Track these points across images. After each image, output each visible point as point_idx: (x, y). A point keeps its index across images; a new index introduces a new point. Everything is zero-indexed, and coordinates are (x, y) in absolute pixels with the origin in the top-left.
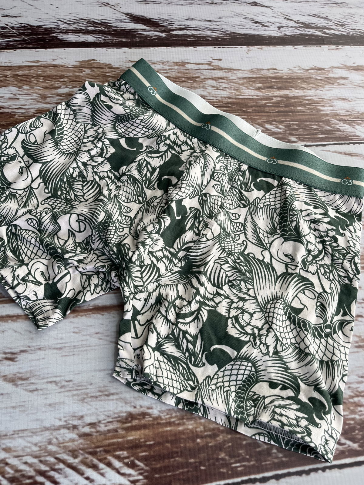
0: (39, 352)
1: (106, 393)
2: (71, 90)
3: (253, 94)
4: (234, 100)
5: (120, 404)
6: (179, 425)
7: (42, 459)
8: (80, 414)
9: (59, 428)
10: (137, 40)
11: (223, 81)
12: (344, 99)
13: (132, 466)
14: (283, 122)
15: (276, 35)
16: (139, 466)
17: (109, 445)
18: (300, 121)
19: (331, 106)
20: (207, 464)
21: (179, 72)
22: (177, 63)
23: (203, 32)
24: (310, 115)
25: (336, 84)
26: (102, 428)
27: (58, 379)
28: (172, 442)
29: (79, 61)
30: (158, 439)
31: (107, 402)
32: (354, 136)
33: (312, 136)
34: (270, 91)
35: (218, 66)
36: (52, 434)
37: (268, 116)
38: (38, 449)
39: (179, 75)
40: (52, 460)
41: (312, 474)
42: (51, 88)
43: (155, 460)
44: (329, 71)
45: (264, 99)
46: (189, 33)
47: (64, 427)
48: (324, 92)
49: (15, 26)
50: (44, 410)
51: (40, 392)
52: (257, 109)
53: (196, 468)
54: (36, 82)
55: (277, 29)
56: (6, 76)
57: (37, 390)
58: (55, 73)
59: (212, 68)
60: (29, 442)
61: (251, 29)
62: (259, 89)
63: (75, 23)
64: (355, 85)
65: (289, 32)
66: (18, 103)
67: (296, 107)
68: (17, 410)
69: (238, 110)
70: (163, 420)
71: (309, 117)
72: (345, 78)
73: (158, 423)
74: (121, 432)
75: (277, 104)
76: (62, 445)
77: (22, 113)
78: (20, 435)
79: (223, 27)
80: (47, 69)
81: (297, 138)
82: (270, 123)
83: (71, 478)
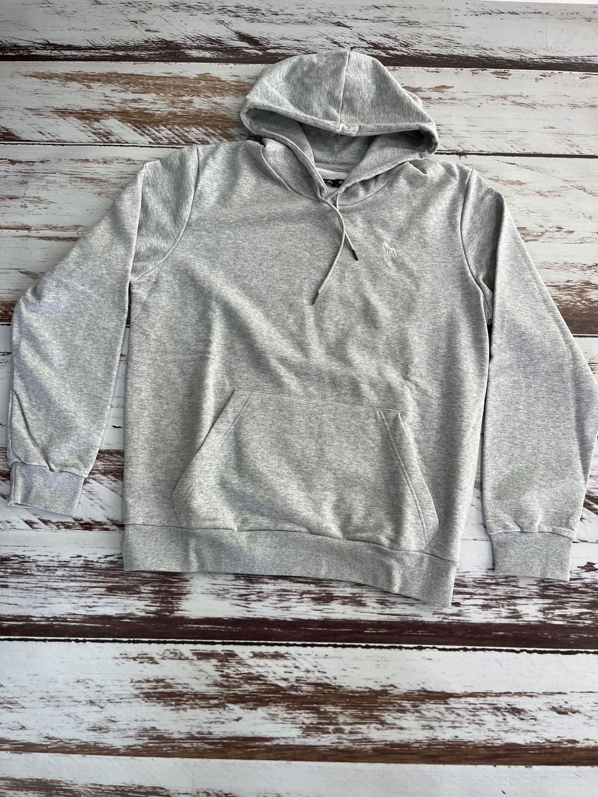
2: (191, 98)
10: (241, 57)
29: (198, 74)
42: (178, 96)
46: (280, 51)
49: (154, 40)
54: (168, 90)
56: (149, 84)
58: (181, 84)
63: (197, 40)
66: (156, 107)
77: (159, 114)
79: (308, 46)
80: (176, 80)
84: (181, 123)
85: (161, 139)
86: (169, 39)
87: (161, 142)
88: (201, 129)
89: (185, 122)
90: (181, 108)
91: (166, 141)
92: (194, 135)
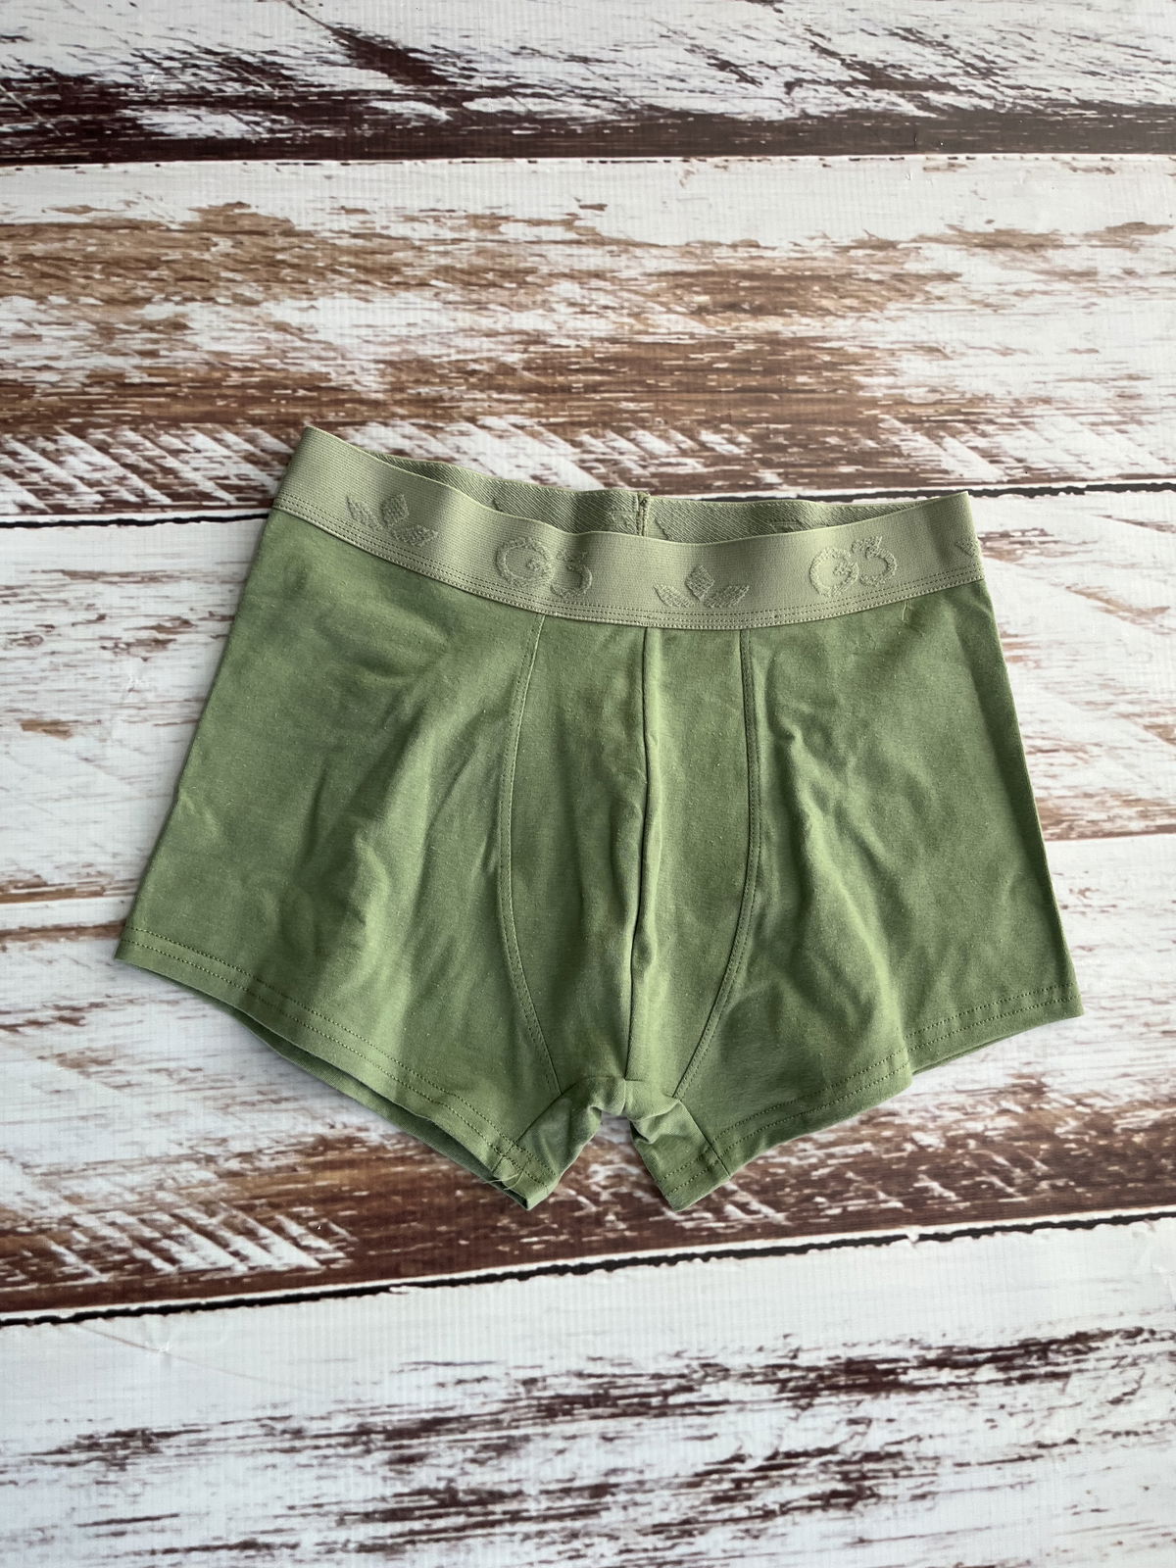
0: (130, 1008)
1: (273, 1097)
2: (180, 309)
3: (680, 329)
4: (626, 349)
5: (301, 1119)
6: (421, 1162)
7: (146, 1216)
8: (221, 1135)
9: (178, 1160)
10: (367, 131)
11: (601, 284)
12: (932, 350)
13: (325, 1233)
14: (748, 423)
15: (776, 117)
16: (337, 1234)
17: (279, 1194)
18: (796, 420)
19: (892, 373)
20: (472, 1236)
21: (480, 252)
22: (476, 217)
23: (559, 106)
24: (829, 401)
25: (917, 300)
26: (265, 1163)
27: (172, 1065)
28: (404, 1194)
29: (199, 210)
30: (377, 1188)
31: (276, 1114)
32: (934, 471)
33: (823, 470)
34: (729, 319)
35: (592, 231)
36: (163, 1170)
37: (713, 403)
38: (136, 1197)
39: (480, 261)
40: (166, 1218)
41: (681, 1264)
42: (125, 303)
43: (370, 1226)
44: (907, 252)
45: (709, 345)
46: (518, 105)
47: (188, 1158)
48: (878, 327)
49: (13, 75)
50: (146, 1124)
51: (137, 1090)
52: (685, 379)
53: (450, 1242)
54: (82, 281)
55: (780, 92)
57: (129, 1085)
58: (134, 252)
59: (572, 236)
60: (116, 1185)
61: (702, 92)
62: (700, 312)
63: (185, 66)
64: (974, 302)
65: (815, 102)
66: (38, 352)
67: (794, 375)
68: (91, 1123)
69: (633, 382)
70: (389, 1152)
71: (825, 407)
72: (948, 278)
73: (380, 1159)
74: (302, 1172)
75: (742, 366)
76: (184, 1192)
77: (53, 385)
78: (100, 1171)
79: (624, 83)
80: (110, 237)
81: (779, 474)
82: (713, 424)
83: (202, 1253)
84: (146, 419)
85: (68, 489)
86: (70, 67)
87: (71, 503)
88: (230, 437)
89: (164, 412)
90: (143, 354)
91: (92, 497)
92: (204, 464)
